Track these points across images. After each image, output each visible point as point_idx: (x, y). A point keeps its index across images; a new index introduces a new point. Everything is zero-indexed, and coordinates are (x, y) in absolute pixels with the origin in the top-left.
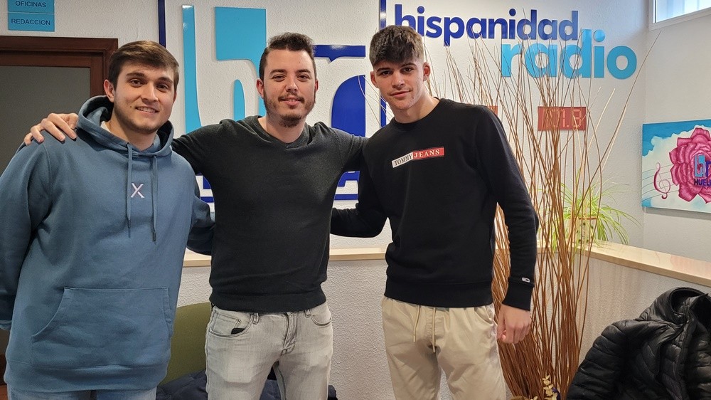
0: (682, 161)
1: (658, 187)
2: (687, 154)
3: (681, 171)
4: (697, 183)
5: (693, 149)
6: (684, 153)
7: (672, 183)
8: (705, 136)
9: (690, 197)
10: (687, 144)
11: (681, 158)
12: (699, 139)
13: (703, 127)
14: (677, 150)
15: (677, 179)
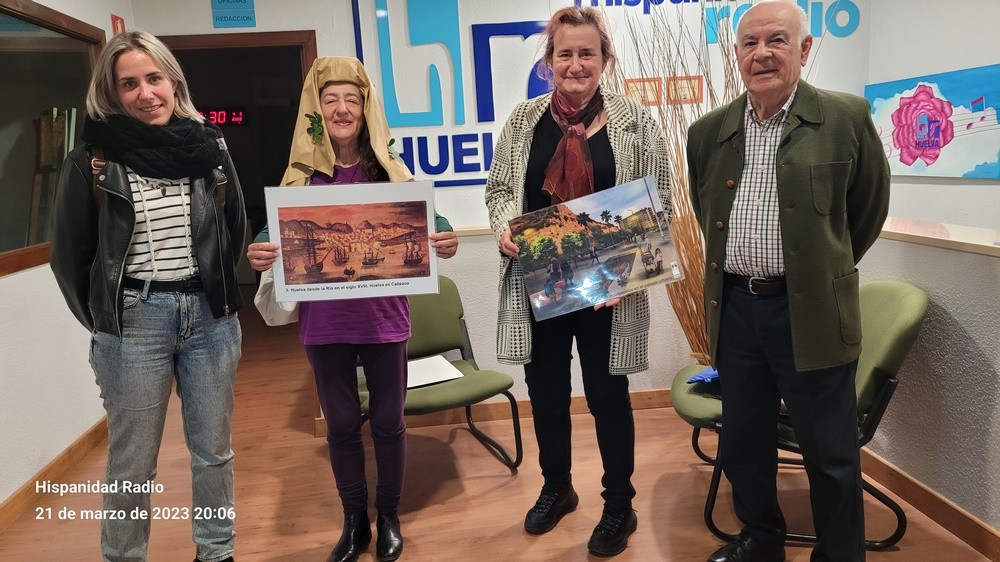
0: (904, 123)
2: (909, 115)
3: (903, 134)
4: (918, 145)
5: (916, 108)
6: (906, 114)
7: (893, 147)
8: (928, 93)
9: (911, 161)
10: (910, 104)
11: (903, 119)
12: (922, 97)
13: (926, 84)
14: (899, 111)
15: (899, 141)
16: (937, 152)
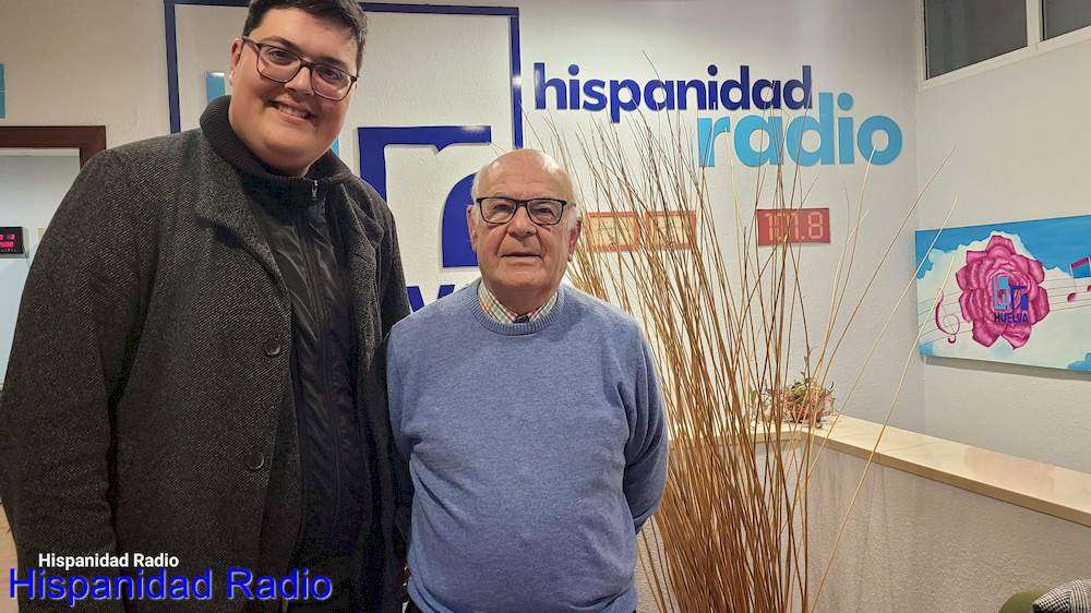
0: (975, 286)
1: (942, 326)
2: (982, 275)
3: (975, 301)
4: (998, 318)
5: (990, 267)
6: (977, 274)
7: (962, 319)
8: (1006, 247)
9: (990, 340)
10: (981, 260)
11: (973, 281)
12: (997, 252)
13: (1003, 234)
14: (967, 269)
15: (970, 313)
16: (1026, 330)
